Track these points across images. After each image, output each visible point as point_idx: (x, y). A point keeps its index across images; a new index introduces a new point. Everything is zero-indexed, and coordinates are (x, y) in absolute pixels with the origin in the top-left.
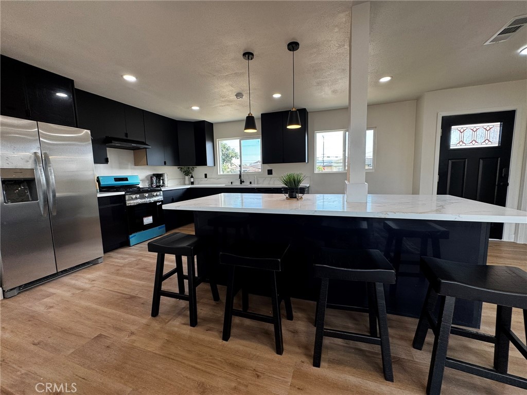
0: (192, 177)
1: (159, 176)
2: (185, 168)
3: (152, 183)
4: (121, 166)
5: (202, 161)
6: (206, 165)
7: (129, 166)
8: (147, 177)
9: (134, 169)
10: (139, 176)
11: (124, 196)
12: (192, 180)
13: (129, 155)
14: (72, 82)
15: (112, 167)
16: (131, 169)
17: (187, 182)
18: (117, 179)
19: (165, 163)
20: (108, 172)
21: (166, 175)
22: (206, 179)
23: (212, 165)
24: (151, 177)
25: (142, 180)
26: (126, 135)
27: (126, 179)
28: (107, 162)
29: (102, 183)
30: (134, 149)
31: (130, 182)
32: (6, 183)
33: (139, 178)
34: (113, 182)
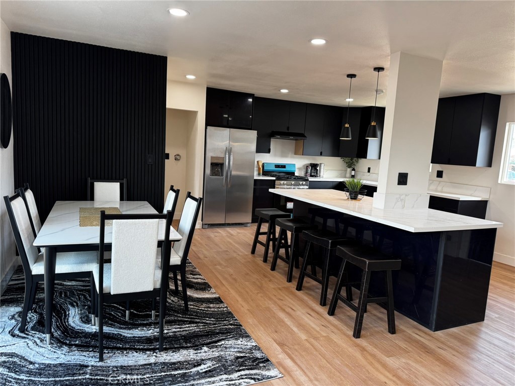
0: (354, 170)
1: (314, 166)
2: (347, 159)
3: (307, 173)
4: (283, 155)
5: (364, 156)
6: (366, 158)
7: (290, 155)
8: (304, 166)
9: (293, 157)
10: (298, 164)
11: (274, 181)
12: (353, 173)
13: (290, 143)
14: (254, 94)
15: (275, 155)
16: (291, 157)
17: (348, 175)
18: (277, 166)
19: (321, 154)
20: (270, 159)
21: (322, 166)
22: (369, 173)
23: (376, 158)
24: (307, 166)
25: (299, 169)
26: (288, 129)
27: (284, 167)
28: (269, 151)
29: (265, 168)
30: (296, 140)
31: (288, 169)
32: (212, 164)
33: (297, 166)
34: (273, 168)
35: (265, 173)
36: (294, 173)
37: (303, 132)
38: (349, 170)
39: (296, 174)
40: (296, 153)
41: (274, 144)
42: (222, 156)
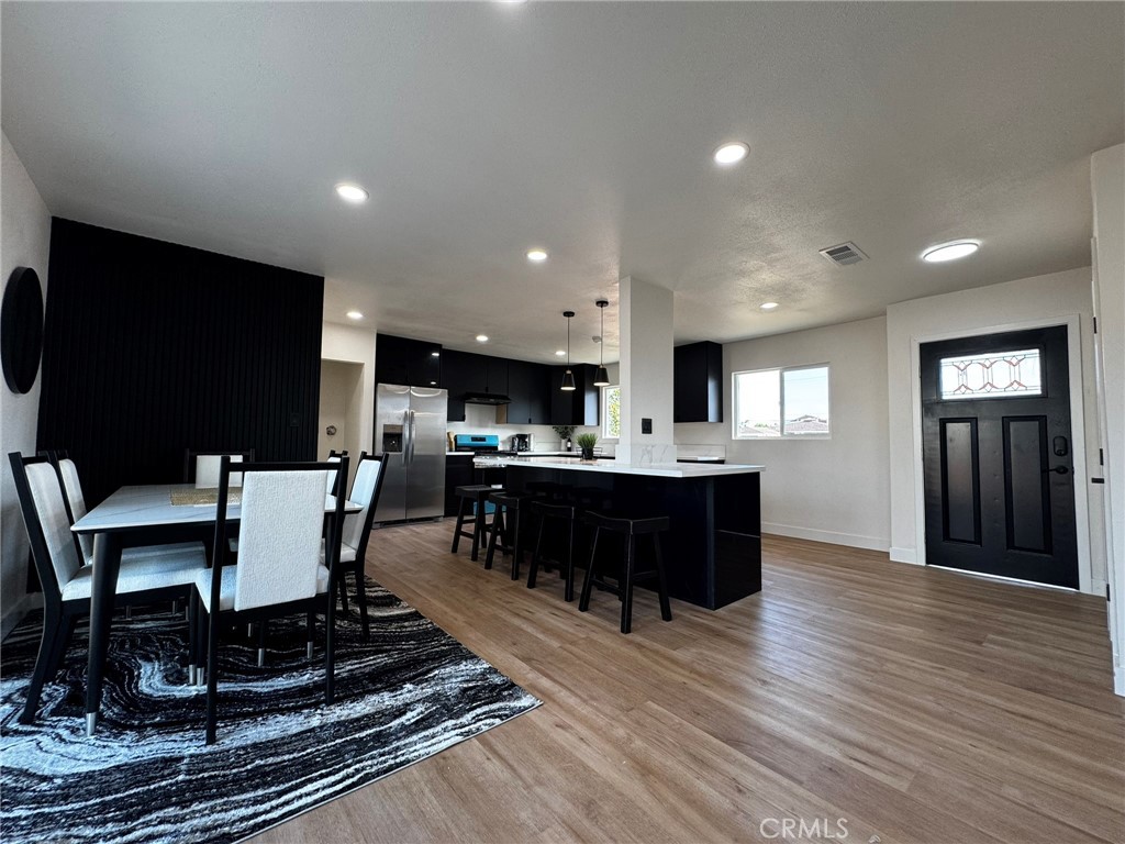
0: (569, 440)
1: (522, 438)
2: (561, 427)
3: (513, 446)
4: (481, 425)
5: (580, 420)
6: (583, 424)
7: (490, 425)
8: (509, 438)
9: (495, 427)
10: (501, 435)
11: (473, 457)
12: (569, 445)
13: (491, 411)
14: (440, 345)
15: (471, 425)
16: (492, 427)
17: (563, 448)
18: (474, 439)
19: (530, 422)
20: (464, 430)
21: (532, 437)
23: (595, 423)
24: (513, 438)
25: (503, 442)
26: (487, 390)
27: (483, 439)
28: (463, 420)
29: (459, 442)
30: (497, 404)
31: (487, 443)
32: (385, 435)
33: (500, 439)
34: (470, 442)
35: (458, 448)
36: (496, 448)
37: (505, 394)
38: (563, 441)
39: (500, 448)
40: (498, 422)
41: (469, 410)
42: (400, 423)
